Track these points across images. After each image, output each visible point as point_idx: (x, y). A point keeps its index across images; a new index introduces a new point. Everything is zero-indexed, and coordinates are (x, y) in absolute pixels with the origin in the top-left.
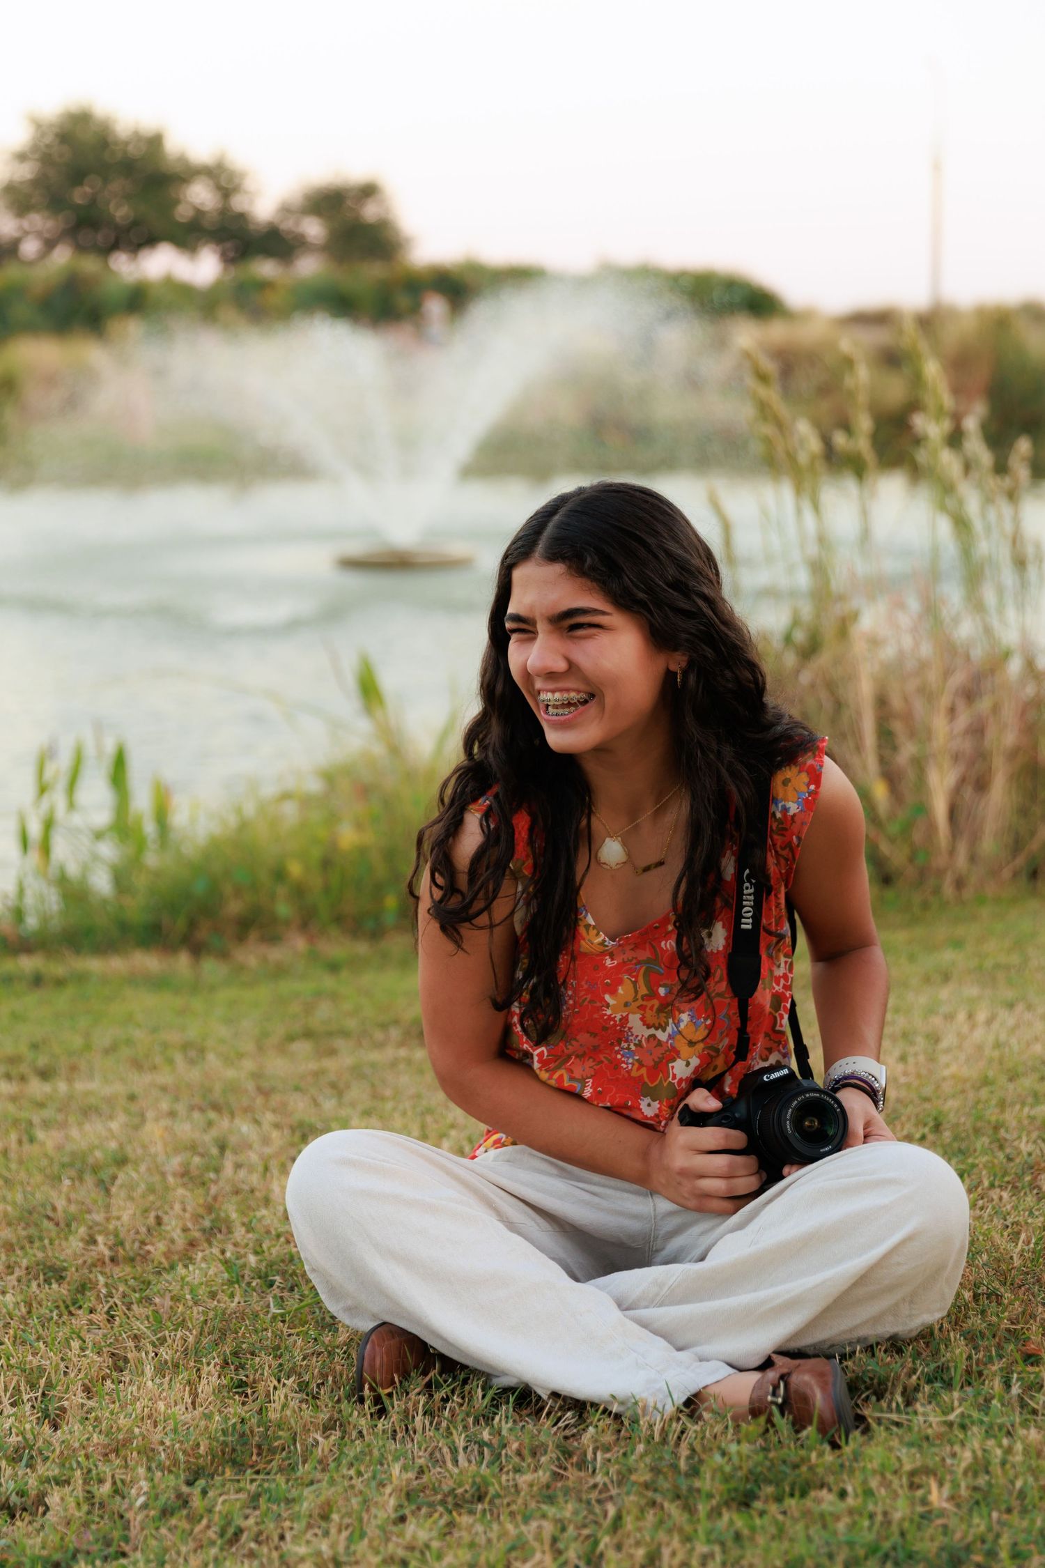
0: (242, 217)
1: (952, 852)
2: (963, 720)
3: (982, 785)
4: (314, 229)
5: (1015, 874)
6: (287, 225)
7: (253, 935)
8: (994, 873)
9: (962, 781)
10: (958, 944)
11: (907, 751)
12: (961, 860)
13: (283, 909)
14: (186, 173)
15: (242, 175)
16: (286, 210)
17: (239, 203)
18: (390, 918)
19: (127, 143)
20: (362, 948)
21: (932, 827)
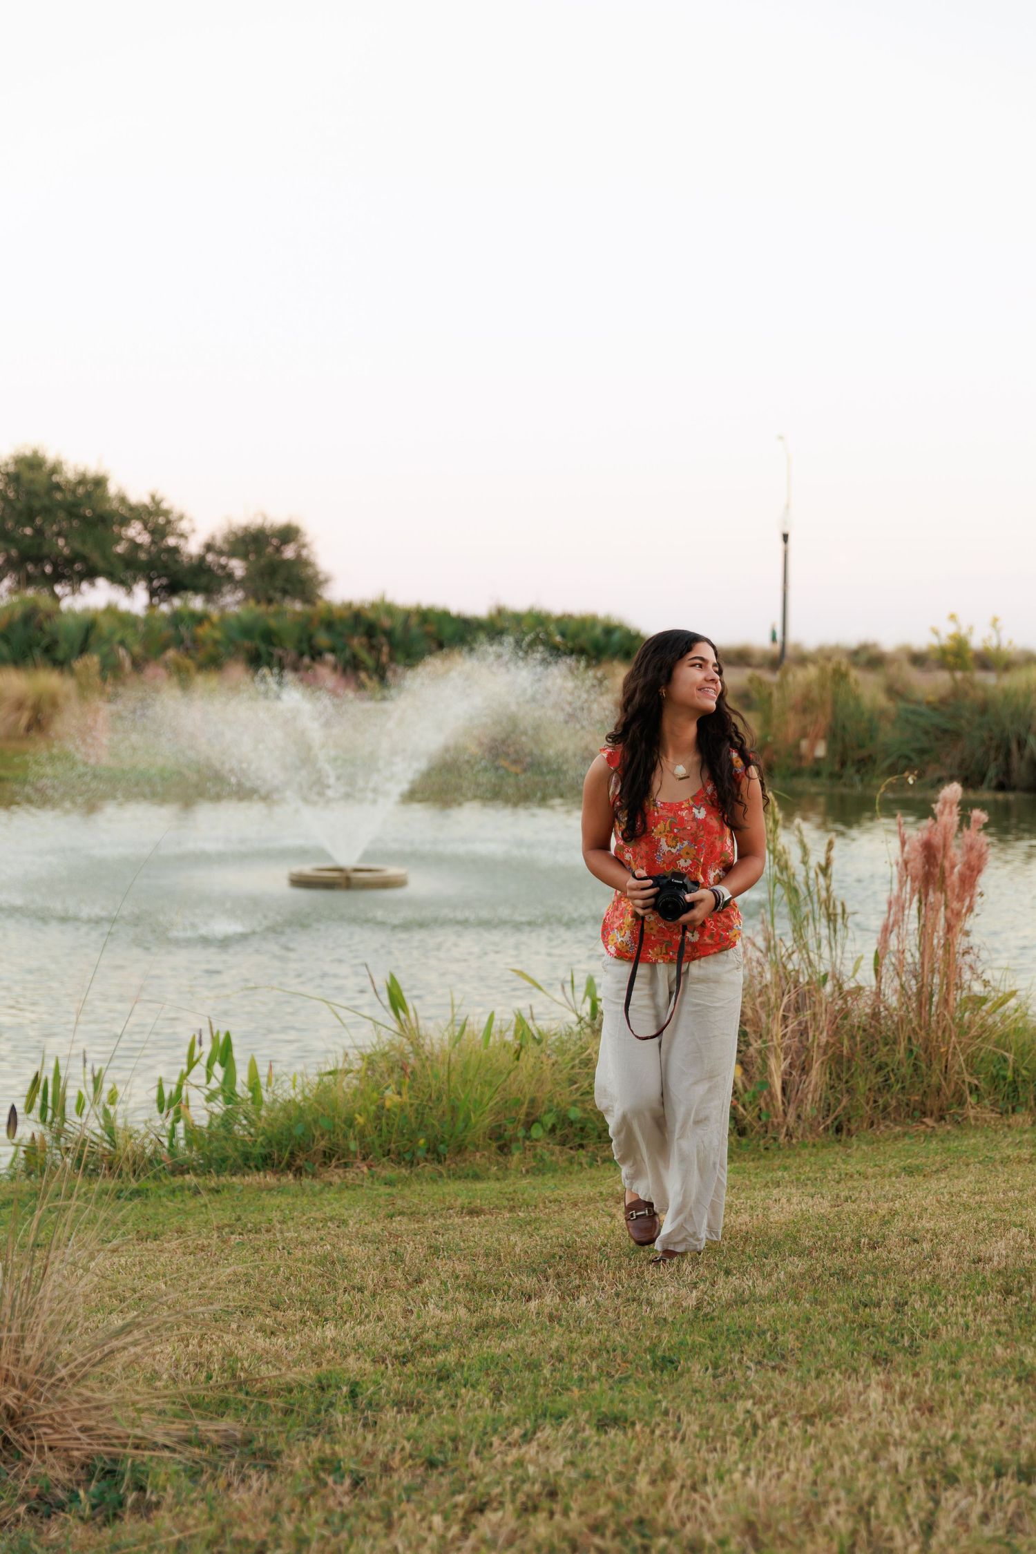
1: (785, 1113)
2: (792, 1025)
3: (805, 1070)
4: (238, 567)
5: (826, 1129)
6: (211, 560)
7: (334, 1163)
8: (812, 1128)
9: (791, 1065)
10: (786, 1169)
11: (756, 1044)
12: (791, 1119)
13: (353, 1146)
14: (125, 514)
18: (420, 1154)
20: (405, 1172)
21: (772, 1096)
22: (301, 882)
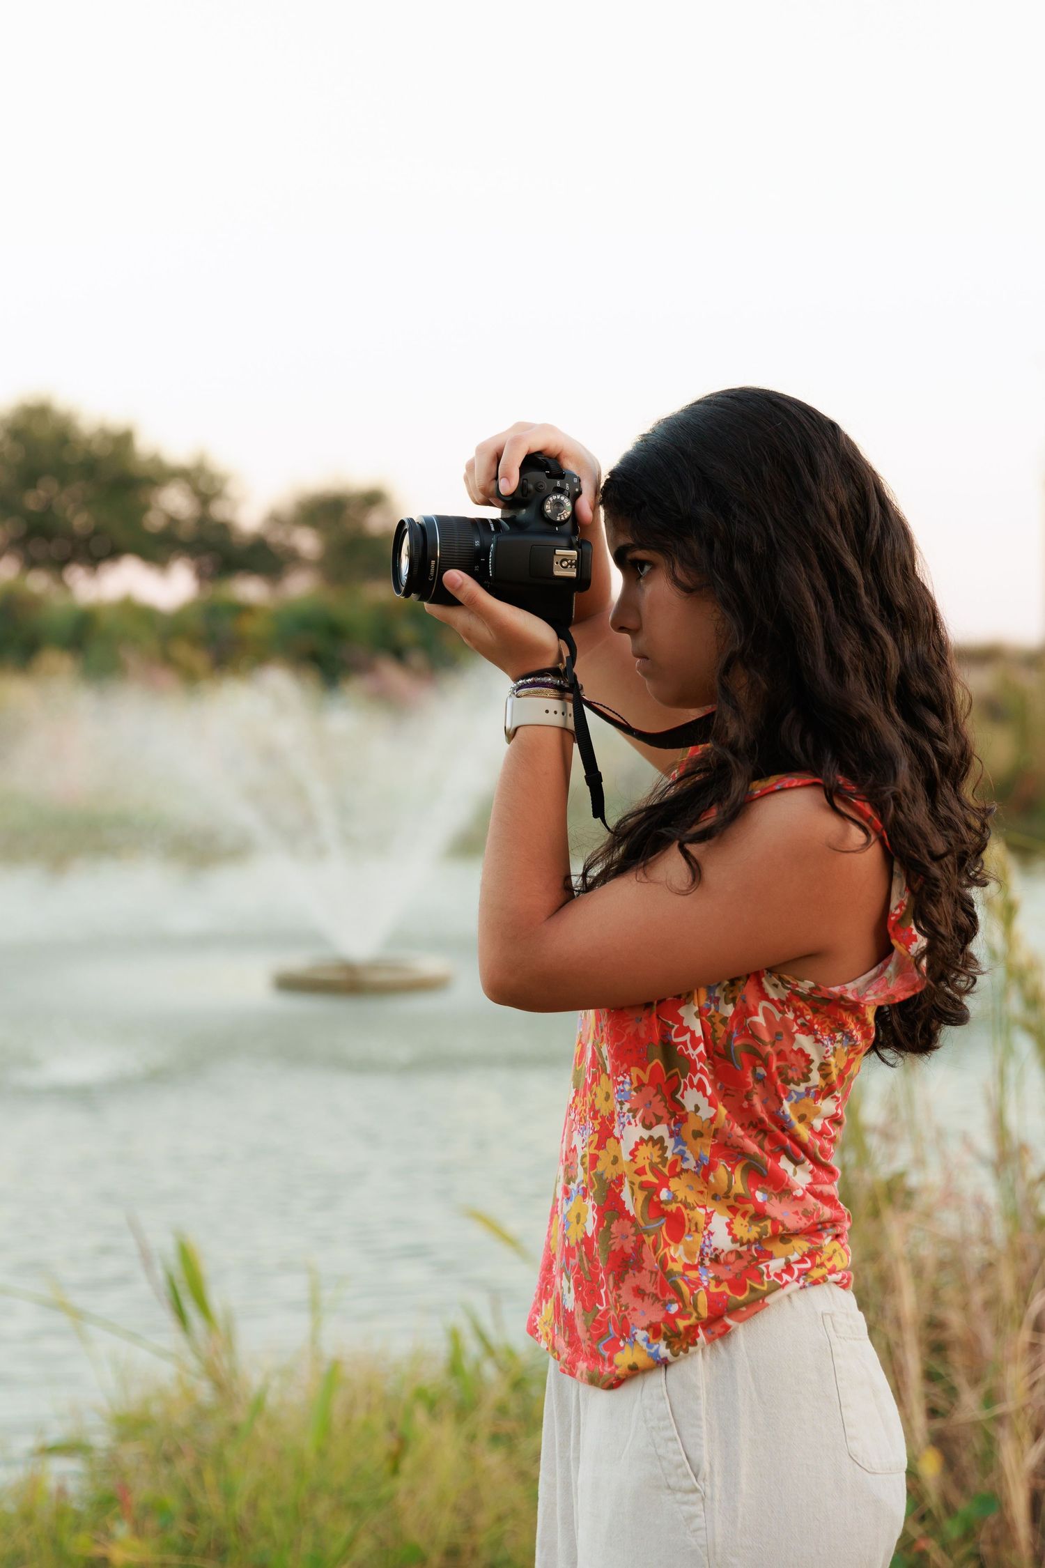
0: (224, 528)
4: (307, 542)
6: (276, 537)
14: (159, 475)
15: (223, 480)
16: (275, 519)
17: (220, 511)
19: (89, 442)
21: (1007, 1526)
22: (290, 984)
